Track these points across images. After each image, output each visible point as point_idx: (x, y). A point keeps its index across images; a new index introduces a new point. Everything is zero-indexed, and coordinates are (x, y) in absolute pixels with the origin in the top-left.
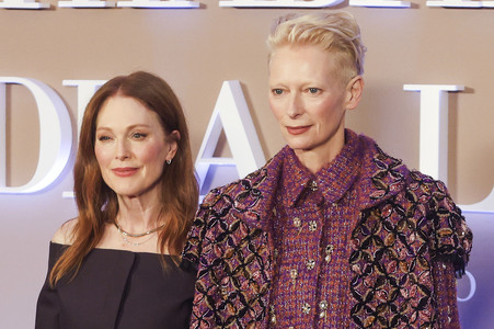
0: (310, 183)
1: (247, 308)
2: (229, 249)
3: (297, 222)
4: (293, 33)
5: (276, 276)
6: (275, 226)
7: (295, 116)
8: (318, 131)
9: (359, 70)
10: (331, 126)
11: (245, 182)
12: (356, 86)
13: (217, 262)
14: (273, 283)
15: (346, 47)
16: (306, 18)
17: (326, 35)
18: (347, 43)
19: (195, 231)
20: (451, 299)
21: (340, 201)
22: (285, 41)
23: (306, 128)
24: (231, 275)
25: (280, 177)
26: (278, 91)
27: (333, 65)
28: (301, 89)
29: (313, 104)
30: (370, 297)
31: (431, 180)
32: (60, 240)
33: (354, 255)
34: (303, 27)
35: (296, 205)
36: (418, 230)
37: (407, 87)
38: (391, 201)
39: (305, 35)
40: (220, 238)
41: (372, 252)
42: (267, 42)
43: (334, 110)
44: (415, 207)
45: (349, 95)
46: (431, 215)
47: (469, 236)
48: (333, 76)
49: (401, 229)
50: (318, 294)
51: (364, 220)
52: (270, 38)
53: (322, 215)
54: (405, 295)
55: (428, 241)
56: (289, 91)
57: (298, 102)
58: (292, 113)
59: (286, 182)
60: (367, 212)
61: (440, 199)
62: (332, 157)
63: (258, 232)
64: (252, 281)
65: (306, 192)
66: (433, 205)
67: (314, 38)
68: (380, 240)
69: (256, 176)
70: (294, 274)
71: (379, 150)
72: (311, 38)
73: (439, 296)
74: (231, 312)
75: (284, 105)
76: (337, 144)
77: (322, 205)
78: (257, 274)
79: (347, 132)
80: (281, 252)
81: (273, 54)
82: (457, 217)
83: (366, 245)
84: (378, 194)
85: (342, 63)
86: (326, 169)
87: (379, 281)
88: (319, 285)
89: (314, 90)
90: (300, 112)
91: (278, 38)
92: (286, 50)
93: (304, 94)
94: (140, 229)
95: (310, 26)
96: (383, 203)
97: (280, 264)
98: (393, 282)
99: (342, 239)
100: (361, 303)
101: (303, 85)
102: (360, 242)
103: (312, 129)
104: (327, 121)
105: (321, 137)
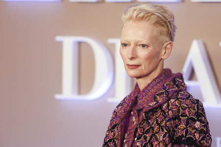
4: (135, 14)
7: (132, 59)
8: (143, 69)
9: (172, 39)
10: (151, 67)
12: (168, 46)
15: (164, 25)
16: (144, 7)
17: (153, 16)
18: (165, 22)
22: (131, 18)
23: (137, 66)
26: (125, 45)
29: (142, 53)
33: (139, 137)
34: (141, 10)
39: (141, 15)
42: (122, 18)
43: (155, 58)
44: (168, 112)
45: (163, 51)
48: (154, 39)
49: (162, 124)
52: (123, 16)
56: (130, 45)
57: (134, 50)
58: (130, 56)
67: (146, 17)
72: (145, 17)
81: (125, 24)
83: (147, 131)
84: (152, 104)
85: (161, 33)
89: (143, 46)
90: (135, 57)
91: (127, 16)
92: (131, 22)
93: (138, 47)
95: (145, 10)
101: (138, 42)
103: (140, 67)
104: (150, 63)
105: (145, 72)
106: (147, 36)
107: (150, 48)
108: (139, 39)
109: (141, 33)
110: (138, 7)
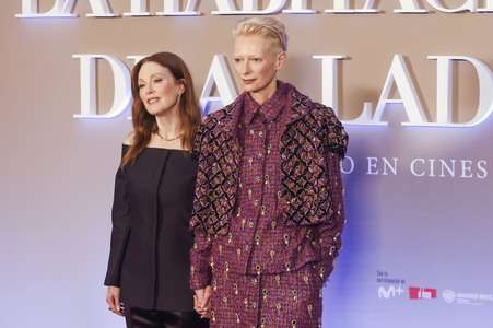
0: (258, 110)
1: (226, 179)
2: (216, 148)
3: (252, 132)
4: (246, 28)
5: (241, 162)
6: (240, 135)
7: (247, 74)
8: (260, 82)
9: (284, 49)
10: (267, 80)
11: (224, 111)
12: (282, 57)
13: (209, 155)
14: (240, 166)
15: (276, 35)
16: (254, 20)
17: (264, 29)
19: (198, 138)
20: (337, 172)
21: (275, 120)
22: (241, 33)
23: (253, 80)
24: (217, 161)
25: (243, 107)
26: (238, 60)
27: (268, 46)
28: (250, 59)
29: (256, 67)
30: (292, 172)
31: (325, 107)
32: (128, 143)
33: (283, 150)
34: (251, 25)
35: (251, 122)
36: (317, 135)
37: (314, 57)
38: (302, 120)
39: (252, 29)
40: (211, 141)
41: (292, 148)
43: (269, 71)
44: (316, 122)
45: (278, 62)
46: (324, 127)
47: (346, 137)
48: (268, 52)
49: (308, 135)
50: (264, 171)
51: (288, 130)
53: (265, 128)
54: (311, 171)
55: (323, 141)
56: (244, 60)
57: (248, 65)
58: (245, 72)
59: (246, 110)
60: (289, 126)
61: (330, 118)
62: (270, 97)
63: (231, 138)
64: (228, 164)
65: (257, 115)
66: (325, 121)
68: (296, 141)
69: (229, 107)
70: (251, 161)
71: (297, 92)
72: (256, 31)
73: (330, 171)
74: (218, 182)
75: (241, 68)
76: (272, 88)
77: (265, 122)
78: (231, 161)
79: (278, 82)
80: (244, 148)
82: (339, 127)
83: (289, 144)
84: (295, 116)
85: (273, 45)
86: (267, 103)
87: (297, 164)
88: (264, 167)
89: (256, 60)
90: (249, 72)
91: (238, 31)
92: (242, 38)
93: (251, 61)
94: (171, 136)
95: (255, 24)
96: (298, 121)
97: (243, 155)
98: (304, 164)
99: (276, 141)
100: (287, 176)
101: (251, 57)
102: (286, 143)
103: (256, 81)
104: (265, 76)
105: (261, 85)
106: (259, 50)
107: (264, 62)
108: (252, 54)
109: (253, 47)
110: (248, 22)
